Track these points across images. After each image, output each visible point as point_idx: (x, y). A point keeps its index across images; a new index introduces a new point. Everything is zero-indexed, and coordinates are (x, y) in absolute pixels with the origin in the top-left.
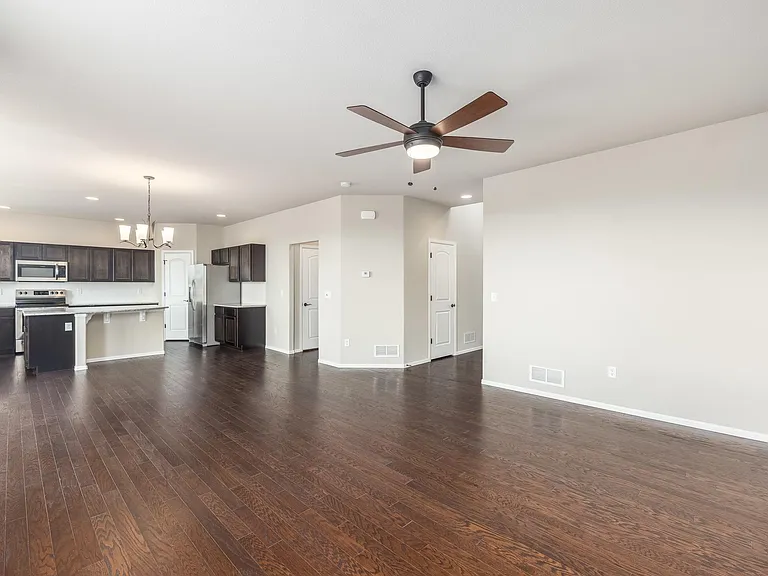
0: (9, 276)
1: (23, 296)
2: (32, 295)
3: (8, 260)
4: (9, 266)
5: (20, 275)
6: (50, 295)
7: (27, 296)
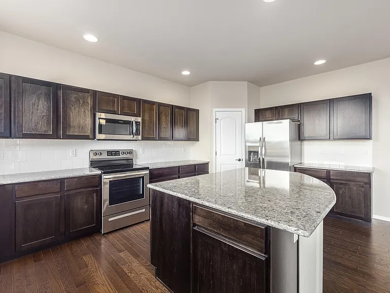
0: (88, 132)
1: (98, 157)
2: (105, 157)
3: (89, 114)
4: (89, 121)
5: (100, 132)
6: (121, 156)
7: (101, 157)
